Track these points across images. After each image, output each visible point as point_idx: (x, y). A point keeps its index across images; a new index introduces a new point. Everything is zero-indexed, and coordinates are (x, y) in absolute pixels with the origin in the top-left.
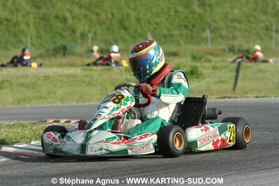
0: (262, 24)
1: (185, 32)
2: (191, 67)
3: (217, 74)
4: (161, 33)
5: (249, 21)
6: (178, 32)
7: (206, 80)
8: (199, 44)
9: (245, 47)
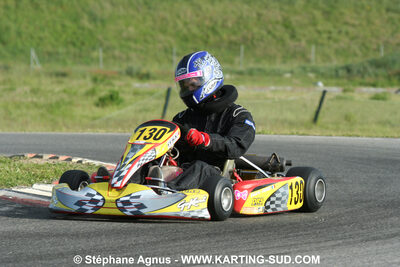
0: (160, 45)
4: (45, 50)
5: (146, 41)
6: (65, 50)
7: (130, 108)
9: (144, 71)
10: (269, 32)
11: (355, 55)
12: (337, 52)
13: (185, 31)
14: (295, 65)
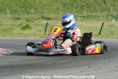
0: (55, 7)
1: (23, 9)
2: (26, 24)
3: (37, 28)
4: (13, 10)
5: (50, 6)
6: (20, 9)
7: (33, 30)
8: (28, 14)
9: (48, 17)
10: (96, 2)
13: (64, 2)
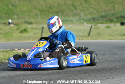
10: (68, 8)
11: (95, 14)
12: (90, 13)
13: (42, 9)
14: (77, 18)
